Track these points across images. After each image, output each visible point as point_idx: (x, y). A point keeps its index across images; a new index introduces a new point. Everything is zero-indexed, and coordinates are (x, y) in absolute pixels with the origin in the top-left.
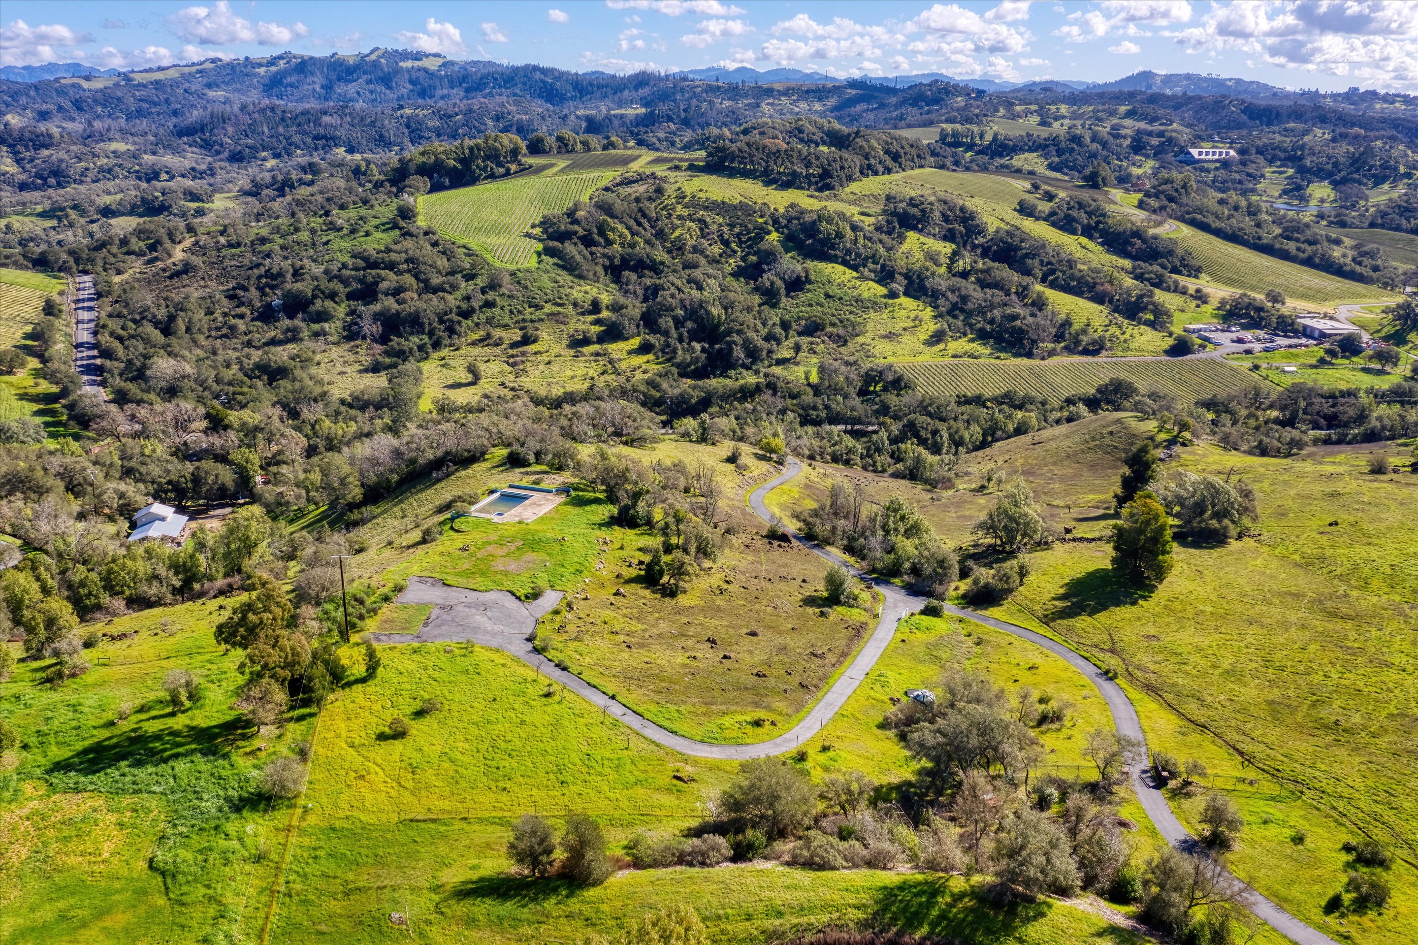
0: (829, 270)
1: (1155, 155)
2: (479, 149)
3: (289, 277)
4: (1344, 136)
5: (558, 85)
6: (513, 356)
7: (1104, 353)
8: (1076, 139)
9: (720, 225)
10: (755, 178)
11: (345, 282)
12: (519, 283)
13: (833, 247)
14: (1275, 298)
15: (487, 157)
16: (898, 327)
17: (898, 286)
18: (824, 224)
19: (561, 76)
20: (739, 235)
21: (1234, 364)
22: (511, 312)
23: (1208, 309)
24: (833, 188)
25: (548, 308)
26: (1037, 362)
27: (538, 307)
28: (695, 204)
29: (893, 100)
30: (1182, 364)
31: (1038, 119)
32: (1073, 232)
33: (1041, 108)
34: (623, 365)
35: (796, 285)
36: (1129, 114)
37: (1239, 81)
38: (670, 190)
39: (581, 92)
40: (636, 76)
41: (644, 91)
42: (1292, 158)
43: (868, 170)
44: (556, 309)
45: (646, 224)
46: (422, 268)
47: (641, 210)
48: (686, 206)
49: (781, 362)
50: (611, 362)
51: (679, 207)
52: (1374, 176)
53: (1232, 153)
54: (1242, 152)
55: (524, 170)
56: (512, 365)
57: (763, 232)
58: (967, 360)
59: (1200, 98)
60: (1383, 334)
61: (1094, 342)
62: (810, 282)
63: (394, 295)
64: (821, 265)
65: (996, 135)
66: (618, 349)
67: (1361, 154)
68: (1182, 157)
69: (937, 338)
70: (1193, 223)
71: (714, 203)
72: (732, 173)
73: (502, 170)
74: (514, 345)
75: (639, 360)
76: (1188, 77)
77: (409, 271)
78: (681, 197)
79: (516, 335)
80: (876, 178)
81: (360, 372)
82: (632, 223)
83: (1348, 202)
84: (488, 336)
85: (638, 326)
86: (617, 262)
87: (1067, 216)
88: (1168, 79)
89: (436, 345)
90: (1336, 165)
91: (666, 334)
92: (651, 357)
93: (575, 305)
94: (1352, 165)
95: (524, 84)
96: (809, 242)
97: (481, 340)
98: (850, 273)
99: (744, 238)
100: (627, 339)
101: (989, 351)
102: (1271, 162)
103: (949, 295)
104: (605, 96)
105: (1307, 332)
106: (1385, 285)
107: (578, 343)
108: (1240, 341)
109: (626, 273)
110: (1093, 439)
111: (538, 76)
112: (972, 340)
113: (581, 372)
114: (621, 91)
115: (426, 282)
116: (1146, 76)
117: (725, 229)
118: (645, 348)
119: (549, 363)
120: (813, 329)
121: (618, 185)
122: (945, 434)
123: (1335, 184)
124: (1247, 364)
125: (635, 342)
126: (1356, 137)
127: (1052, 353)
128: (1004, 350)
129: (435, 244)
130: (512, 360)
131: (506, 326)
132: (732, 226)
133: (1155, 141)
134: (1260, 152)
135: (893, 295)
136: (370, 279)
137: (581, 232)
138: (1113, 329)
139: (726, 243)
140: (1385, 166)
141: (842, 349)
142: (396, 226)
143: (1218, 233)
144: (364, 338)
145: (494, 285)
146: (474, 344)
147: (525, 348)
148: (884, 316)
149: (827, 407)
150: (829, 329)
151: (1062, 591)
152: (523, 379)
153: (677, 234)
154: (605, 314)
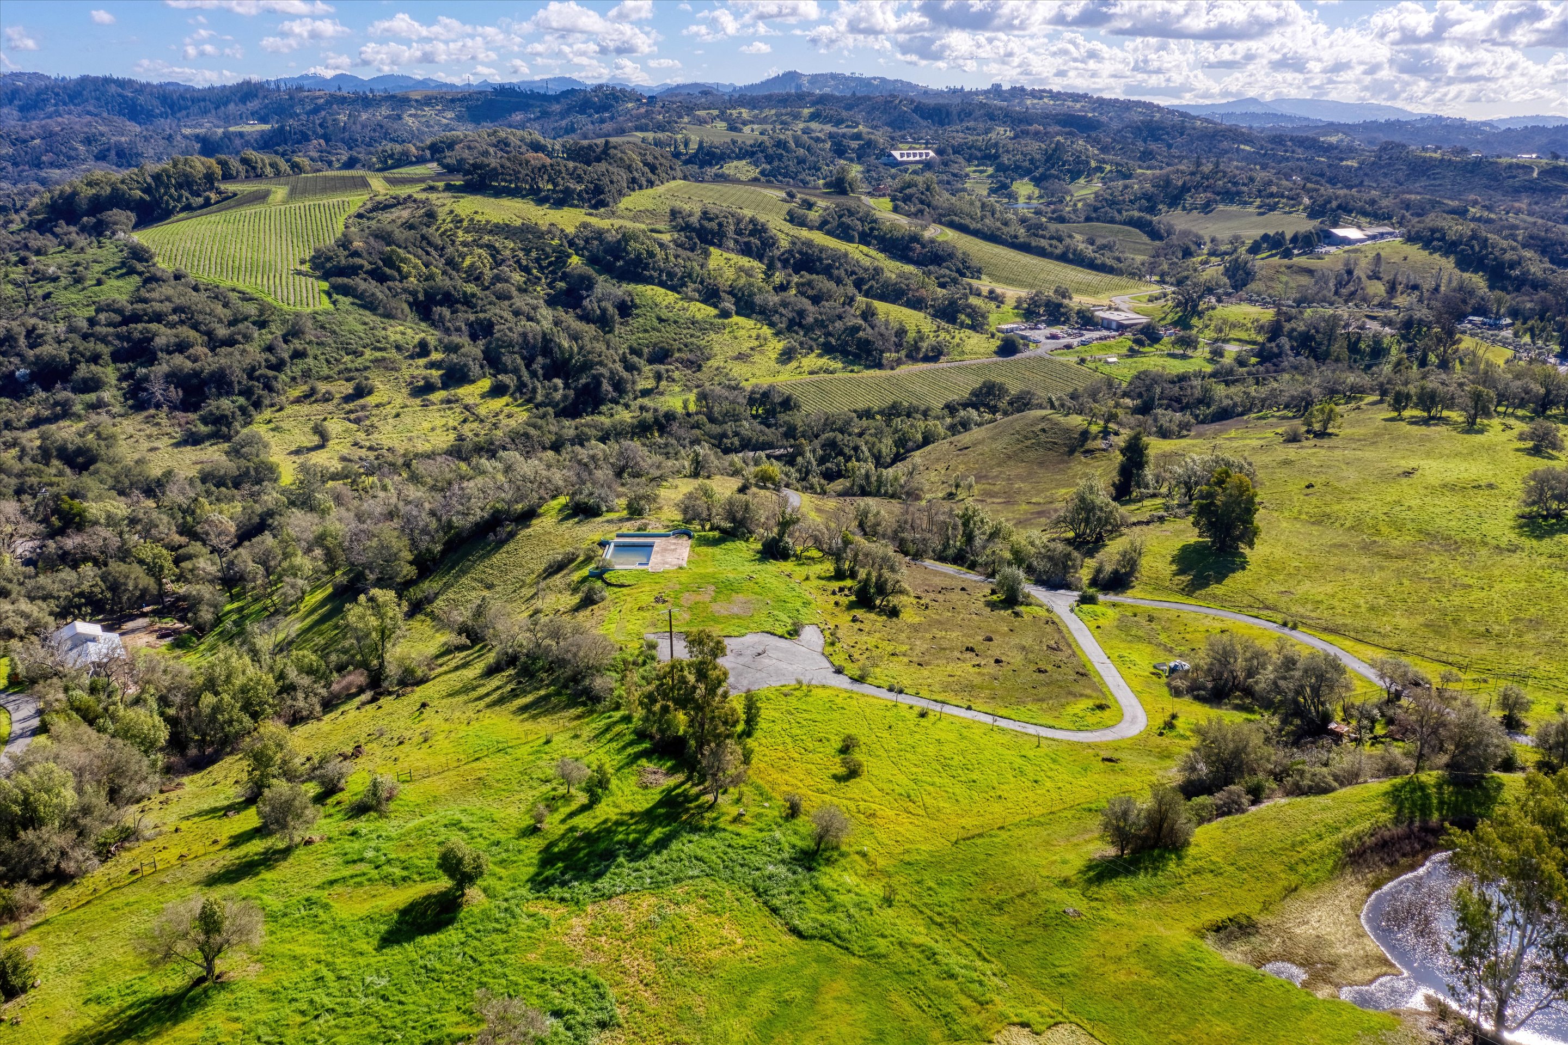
0: (649, 293)
1: (859, 158)
2: (169, 177)
3: (22, 341)
4: (1026, 133)
5: (141, 99)
6: (351, 412)
7: (943, 358)
8: (781, 144)
9: (513, 250)
10: (523, 197)
11: (103, 340)
12: (323, 327)
13: (646, 267)
14: (1064, 294)
15: (179, 186)
16: (745, 347)
17: (729, 305)
18: (632, 243)
19: (144, 88)
20: (537, 260)
21: (1062, 359)
22: (328, 362)
23: (1007, 308)
24: (607, 205)
25: (369, 354)
26: (888, 373)
27: (357, 354)
28: (476, 228)
29: (556, 108)
30: (1016, 362)
31: (724, 124)
32: (850, 240)
33: (723, 113)
34: (482, 411)
35: (625, 309)
36: (814, 117)
37: (883, 80)
38: (442, 214)
39: (171, 107)
40: (240, 86)
41: (253, 105)
42: (988, 156)
43: (634, 184)
44: (379, 354)
45: (434, 253)
46: (201, 318)
47: (423, 237)
48: (467, 231)
49: (646, 393)
50: (467, 407)
51: (460, 233)
52: (1069, 171)
53: (932, 154)
54: (939, 152)
55: (227, 199)
56: (357, 421)
57: (562, 258)
58: (822, 376)
59: (869, 99)
60: (1168, 321)
61: (933, 349)
62: (637, 307)
63: (181, 352)
64: (640, 288)
65: (701, 143)
66: (469, 393)
67: (1055, 150)
68: (884, 159)
69: (787, 356)
70: (952, 225)
71: (497, 226)
72: (498, 193)
73: (200, 200)
74: (348, 399)
75: (498, 404)
76: (833, 76)
77: (182, 322)
78: (458, 221)
79: (348, 388)
80: (644, 192)
81: (177, 445)
82: (420, 251)
83: (1055, 198)
84: (313, 391)
85: (482, 367)
86: (421, 297)
87: (841, 225)
88: (815, 79)
89: (257, 405)
90: (1032, 161)
91: (516, 371)
92: (506, 399)
93: (398, 348)
94: (1047, 161)
95: (98, 99)
96: (620, 263)
97: (306, 397)
98: (671, 297)
99: (545, 263)
100: (473, 382)
101: (840, 365)
102: (969, 161)
103: (782, 310)
104: (205, 112)
105: (1106, 325)
106: (1132, 275)
107: (422, 390)
108: (1054, 337)
109: (437, 310)
110: (1027, 438)
111: (113, 89)
112: (820, 356)
113: (439, 422)
114: (226, 104)
115: (209, 334)
116: (791, 76)
117: (521, 254)
118: (497, 391)
119: (398, 415)
120: (660, 356)
121: (371, 211)
122: (864, 448)
123: (1037, 181)
124: (1072, 359)
125: (485, 384)
126: (1037, 133)
127: (899, 362)
128: (852, 363)
129: (196, 289)
130: (352, 416)
131: (327, 378)
132: (527, 251)
133: (855, 144)
134: (956, 151)
135: (725, 314)
136: (136, 335)
137: (368, 267)
138: (943, 335)
139: (526, 270)
140: (1078, 161)
141: (698, 374)
142: (131, 271)
143: (976, 233)
144: (158, 406)
145: (294, 333)
146: (298, 401)
147: (362, 401)
148: (726, 337)
149: (736, 434)
150: (677, 355)
151: (1174, 567)
152: (376, 435)
153: (467, 262)
154: (436, 356)
